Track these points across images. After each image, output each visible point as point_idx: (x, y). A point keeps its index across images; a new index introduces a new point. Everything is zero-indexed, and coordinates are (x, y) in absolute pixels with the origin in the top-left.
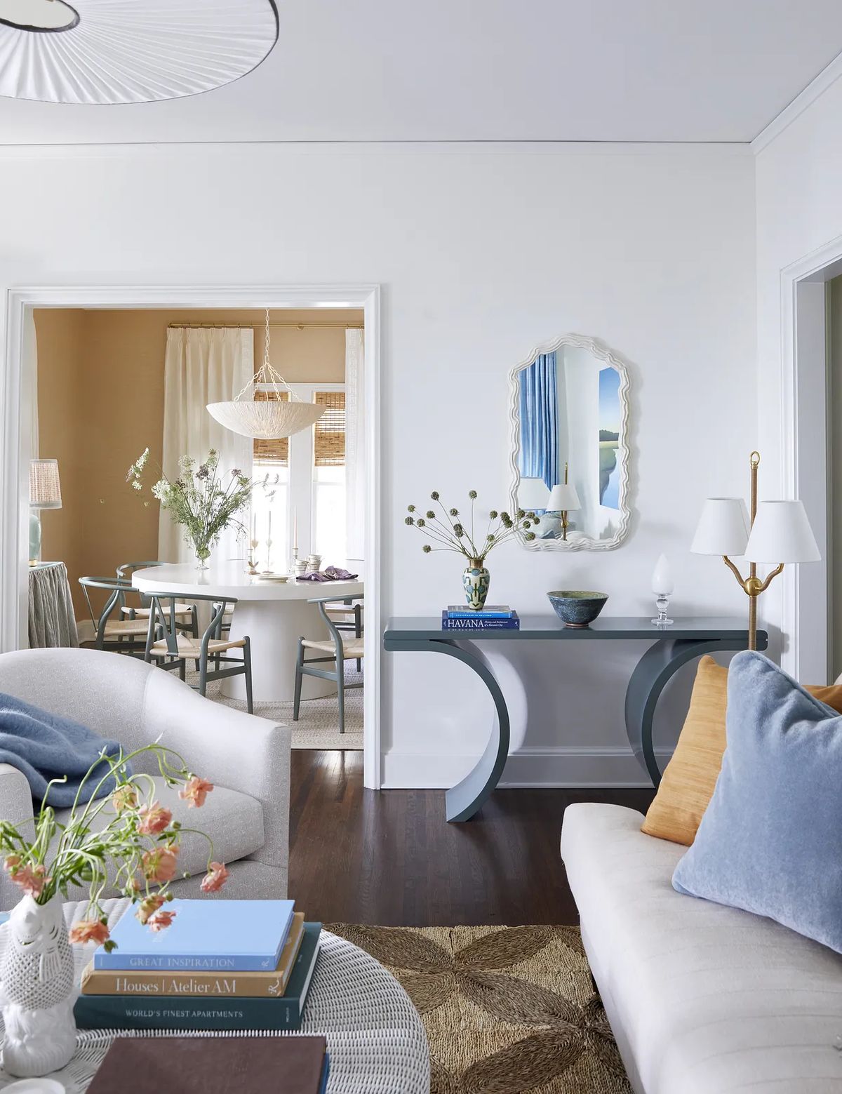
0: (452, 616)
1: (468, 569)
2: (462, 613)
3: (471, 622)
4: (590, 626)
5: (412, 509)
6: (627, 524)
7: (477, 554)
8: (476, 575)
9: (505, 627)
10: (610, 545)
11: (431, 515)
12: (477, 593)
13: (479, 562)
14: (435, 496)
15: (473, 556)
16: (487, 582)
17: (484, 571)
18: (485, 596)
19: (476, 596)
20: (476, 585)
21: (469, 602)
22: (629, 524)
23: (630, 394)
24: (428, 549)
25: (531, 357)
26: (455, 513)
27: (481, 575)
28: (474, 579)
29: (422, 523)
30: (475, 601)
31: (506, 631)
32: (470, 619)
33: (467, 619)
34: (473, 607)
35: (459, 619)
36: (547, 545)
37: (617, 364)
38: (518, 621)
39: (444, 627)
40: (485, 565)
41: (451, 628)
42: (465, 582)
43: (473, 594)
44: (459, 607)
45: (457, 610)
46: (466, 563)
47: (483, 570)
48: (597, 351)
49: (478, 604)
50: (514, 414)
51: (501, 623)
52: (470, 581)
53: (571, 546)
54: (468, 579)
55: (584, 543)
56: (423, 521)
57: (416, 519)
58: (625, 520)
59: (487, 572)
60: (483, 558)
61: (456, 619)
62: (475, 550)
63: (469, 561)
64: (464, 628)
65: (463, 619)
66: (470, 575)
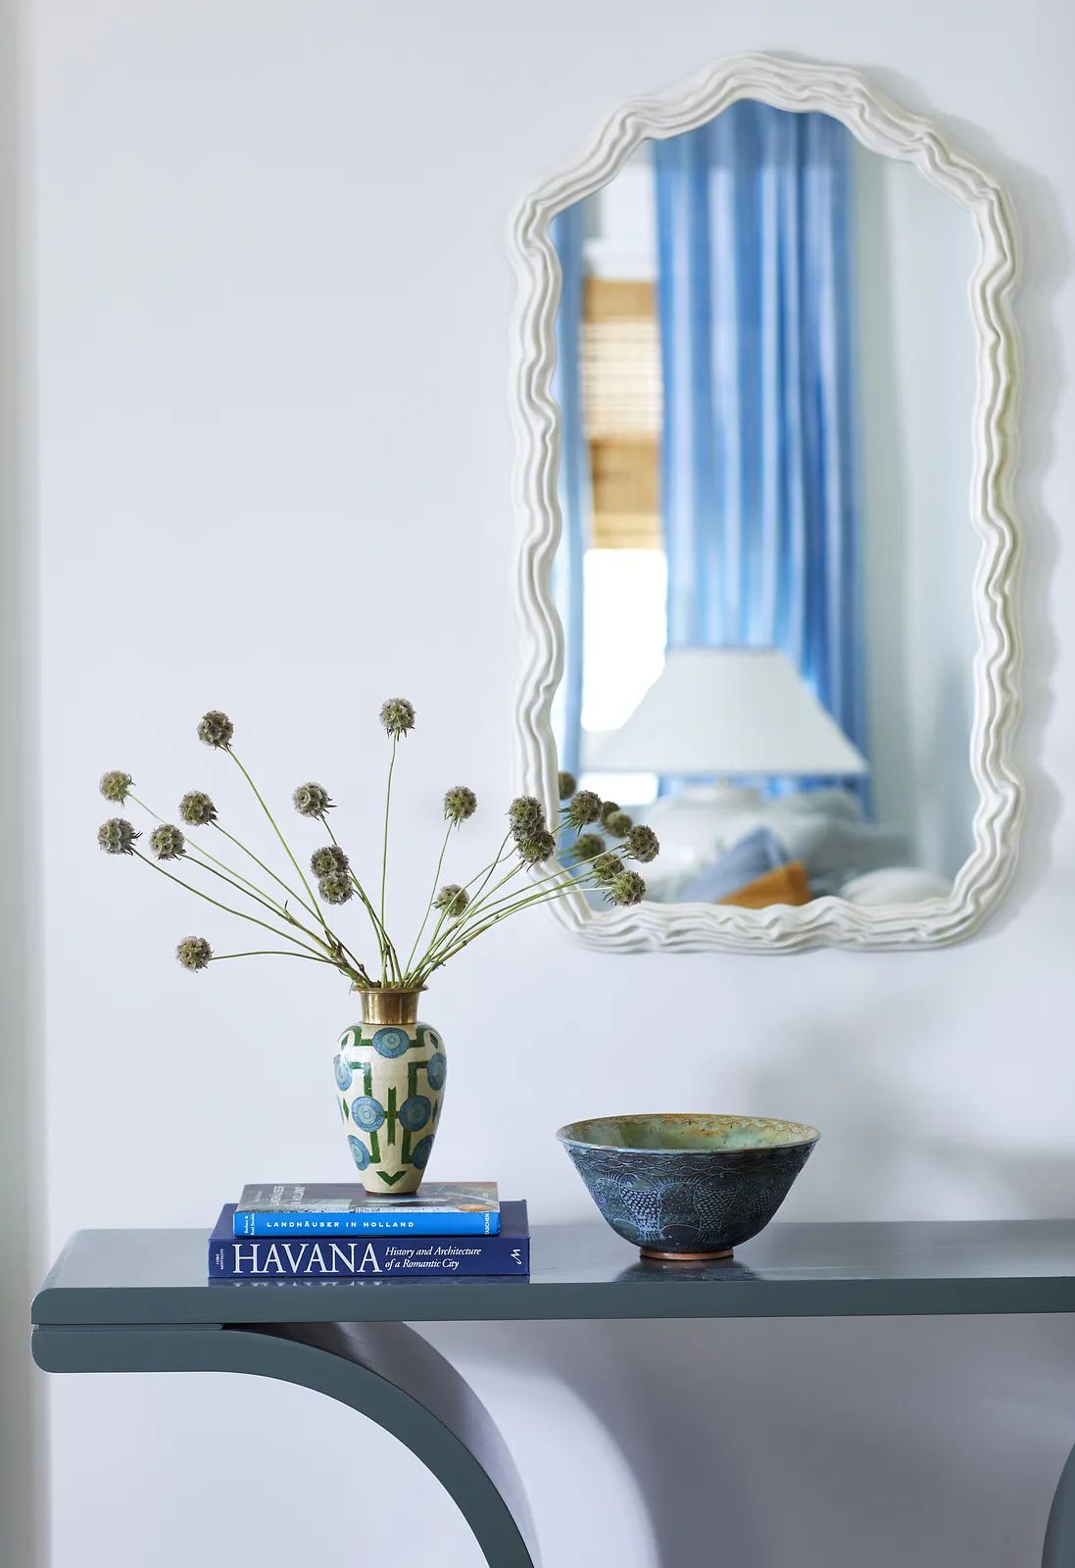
0: (250, 1227)
1: (358, 1032)
2: (294, 1215)
3: (327, 1253)
4: (736, 1259)
5: (117, 787)
6: (1004, 840)
7: (395, 966)
8: (393, 1054)
9: (469, 1269)
10: (934, 925)
11: (200, 810)
12: (399, 1130)
13: (399, 1000)
14: (217, 730)
15: (375, 976)
16: (437, 1083)
17: (424, 1037)
18: (427, 1142)
19: (391, 1139)
20: (392, 1094)
21: (362, 1165)
22: (1013, 842)
23: (1015, 302)
24: (197, 954)
25: (605, 148)
26: (314, 801)
27: (411, 1055)
28: (387, 1072)
29: (170, 844)
30: (390, 1161)
31: (479, 1286)
32: (324, 1239)
33: (312, 1238)
34: (379, 1186)
35: (279, 1238)
36: (675, 926)
37: (961, 175)
38: (524, 1245)
39: (220, 1273)
40: (427, 1010)
41: (247, 1276)
42: (344, 1085)
43: (383, 1133)
44: (289, 1189)
45: (275, 1203)
46: (351, 1008)
47: (421, 1031)
48: (879, 125)
49: (399, 1175)
50: (533, 392)
51: (452, 1256)
52: (368, 1080)
53: (775, 932)
54: (358, 1075)
55: (827, 919)
56: (177, 836)
57: (145, 827)
58: (998, 825)
59: (435, 1040)
60: (420, 986)
61: (265, 1240)
62: (387, 950)
63: (357, 996)
64: (301, 1276)
65: (295, 1239)
66: (367, 1055)
